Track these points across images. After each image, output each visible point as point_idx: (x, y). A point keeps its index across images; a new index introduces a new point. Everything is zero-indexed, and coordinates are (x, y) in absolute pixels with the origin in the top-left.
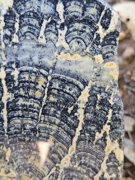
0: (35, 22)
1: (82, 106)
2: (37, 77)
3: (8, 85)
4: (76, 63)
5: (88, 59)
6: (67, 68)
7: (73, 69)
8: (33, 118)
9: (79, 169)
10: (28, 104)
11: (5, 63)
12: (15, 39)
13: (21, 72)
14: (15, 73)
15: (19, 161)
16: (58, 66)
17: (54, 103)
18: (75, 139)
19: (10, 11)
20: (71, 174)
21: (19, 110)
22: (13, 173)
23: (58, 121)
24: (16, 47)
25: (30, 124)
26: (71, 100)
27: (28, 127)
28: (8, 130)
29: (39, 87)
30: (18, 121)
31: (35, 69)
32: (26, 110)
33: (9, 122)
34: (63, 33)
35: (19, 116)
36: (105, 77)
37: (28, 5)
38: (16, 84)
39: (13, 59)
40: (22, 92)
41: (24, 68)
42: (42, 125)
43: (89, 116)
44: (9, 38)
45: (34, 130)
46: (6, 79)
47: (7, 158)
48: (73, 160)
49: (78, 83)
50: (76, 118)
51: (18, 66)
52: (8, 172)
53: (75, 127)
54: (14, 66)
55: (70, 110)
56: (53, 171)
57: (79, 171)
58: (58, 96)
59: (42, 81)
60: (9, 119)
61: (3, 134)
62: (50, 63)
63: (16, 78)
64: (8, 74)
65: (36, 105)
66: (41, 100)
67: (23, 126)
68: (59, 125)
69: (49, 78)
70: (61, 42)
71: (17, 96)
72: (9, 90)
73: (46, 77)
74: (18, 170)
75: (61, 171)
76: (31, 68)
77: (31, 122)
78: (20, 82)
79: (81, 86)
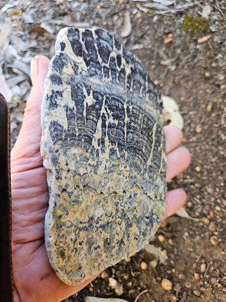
0: (138, 85)
1: (154, 133)
2: (139, 113)
3: (128, 114)
4: (152, 111)
5: (155, 111)
6: (149, 112)
7: (151, 113)
8: (137, 135)
9: (154, 166)
10: (135, 126)
11: (126, 101)
12: (131, 90)
13: (133, 108)
14: (131, 107)
15: (131, 160)
16: (146, 110)
17: (144, 128)
18: (152, 149)
19: (129, 75)
20: (152, 169)
21: (131, 128)
22: (128, 168)
23: (146, 139)
24: (131, 94)
25: (136, 138)
26: (150, 129)
27: (135, 139)
28: (127, 140)
29: (140, 118)
30: (131, 135)
31: (138, 109)
32: (135, 129)
33: (127, 135)
34: (148, 95)
35: (131, 132)
36: (160, 121)
37: (136, 76)
38: (131, 114)
39: (130, 100)
40: (133, 119)
41: (135, 106)
42: (141, 139)
43: (157, 138)
44: (129, 88)
45: (137, 142)
46: (127, 109)
47: (126, 158)
48: (152, 161)
49: (152, 121)
50: (152, 138)
51: (132, 104)
52: (125, 167)
53: (152, 143)
54: (130, 103)
55: (150, 133)
56: (145, 167)
57: (154, 168)
58: (146, 125)
59: (141, 116)
60: (128, 133)
61: (124, 142)
62: (143, 108)
63: (131, 110)
64: (128, 107)
65: (138, 128)
66: (140, 125)
67: (133, 138)
68: (147, 141)
69: (143, 115)
70: (147, 99)
71: (131, 120)
72: (128, 116)
73: (142, 114)
74: (130, 166)
75: (148, 167)
76: (136, 107)
77: (136, 137)
78: (133, 113)
79: (154, 123)
